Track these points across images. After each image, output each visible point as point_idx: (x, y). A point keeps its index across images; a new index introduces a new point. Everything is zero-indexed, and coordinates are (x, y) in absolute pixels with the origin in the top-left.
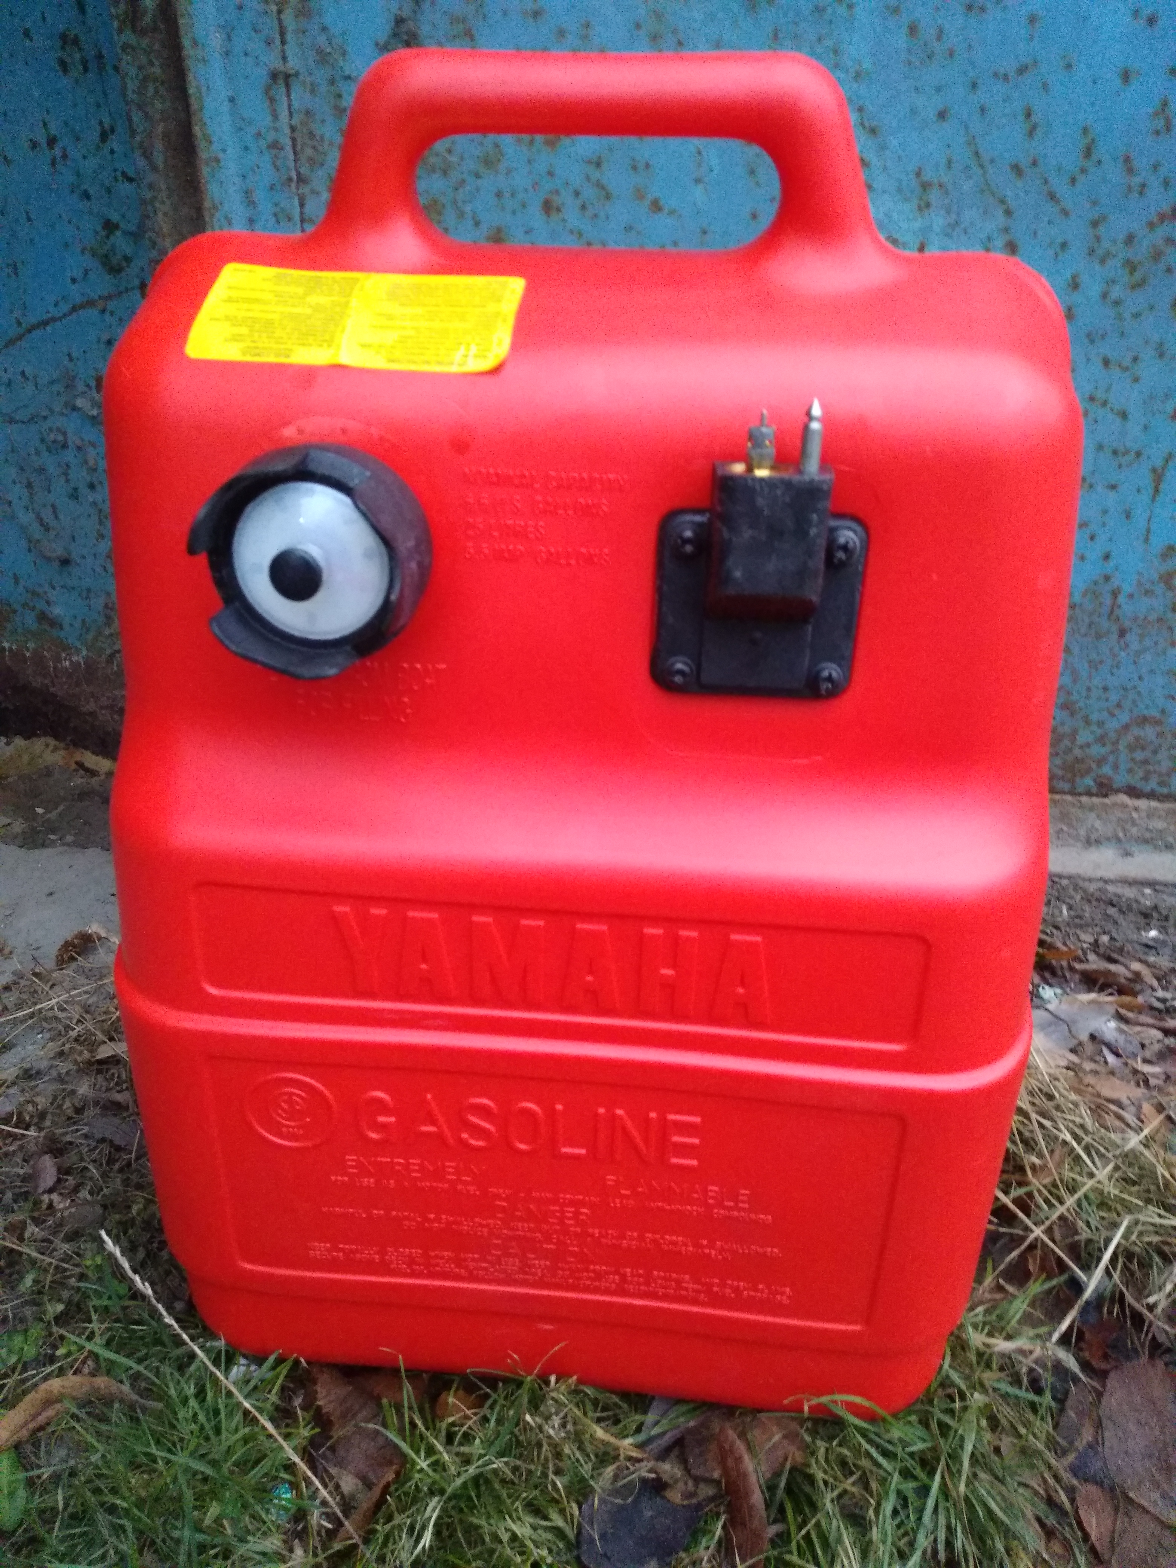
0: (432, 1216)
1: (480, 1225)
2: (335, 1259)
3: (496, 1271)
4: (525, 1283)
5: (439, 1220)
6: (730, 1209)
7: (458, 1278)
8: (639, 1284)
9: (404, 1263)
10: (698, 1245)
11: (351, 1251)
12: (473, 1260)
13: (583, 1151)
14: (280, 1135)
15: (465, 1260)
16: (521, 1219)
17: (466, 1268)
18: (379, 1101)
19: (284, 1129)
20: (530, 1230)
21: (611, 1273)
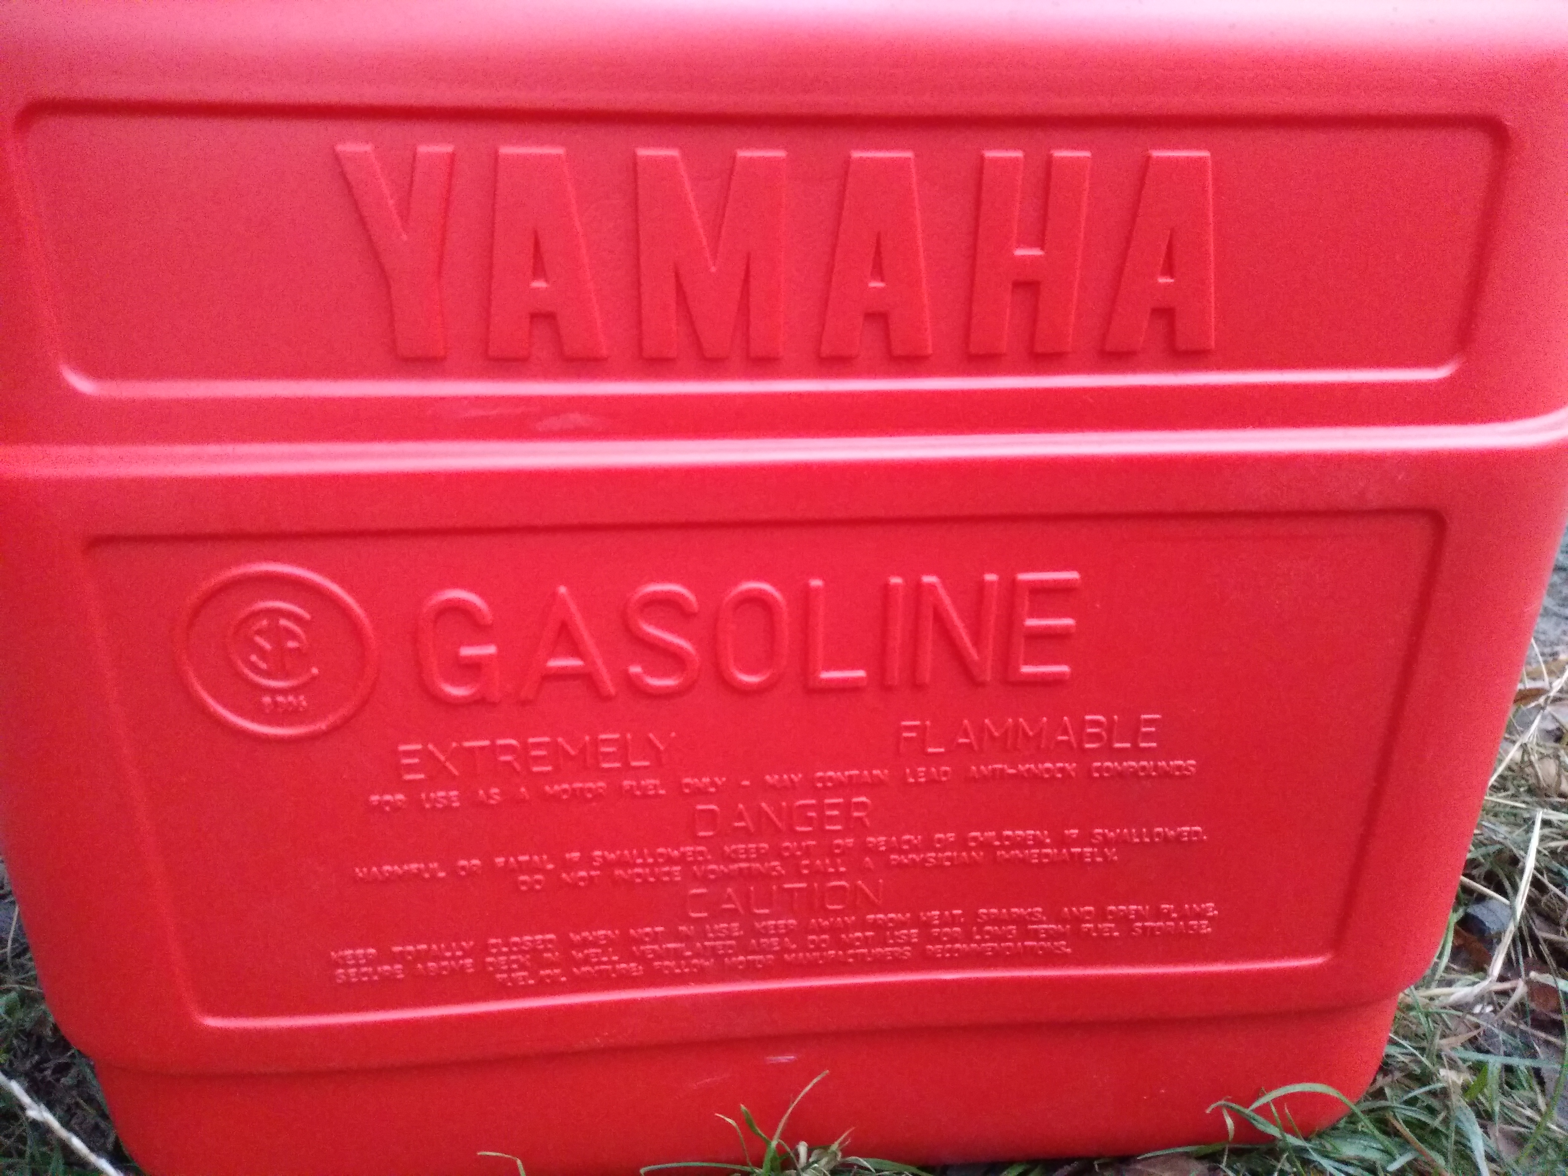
0: (576, 855)
1: (670, 861)
2: (389, 979)
3: (697, 955)
4: (751, 972)
5: (587, 861)
6: (1122, 754)
7: (626, 981)
8: (953, 940)
9: (522, 967)
10: (1062, 842)
11: (420, 957)
12: (655, 938)
13: (861, 673)
14: (259, 714)
15: (640, 941)
16: (747, 835)
17: (641, 959)
18: (458, 609)
19: (267, 700)
20: (762, 857)
21: (902, 925)
